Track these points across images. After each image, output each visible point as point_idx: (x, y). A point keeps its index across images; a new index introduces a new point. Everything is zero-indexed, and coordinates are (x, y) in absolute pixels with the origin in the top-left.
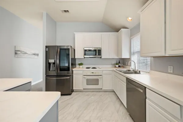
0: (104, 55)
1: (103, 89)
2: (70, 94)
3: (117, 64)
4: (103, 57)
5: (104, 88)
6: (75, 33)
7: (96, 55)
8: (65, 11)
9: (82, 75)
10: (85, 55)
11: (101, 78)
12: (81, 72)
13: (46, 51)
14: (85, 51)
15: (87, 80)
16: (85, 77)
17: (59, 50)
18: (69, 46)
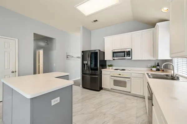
0: (135, 56)
1: (131, 93)
2: (99, 91)
3: (154, 67)
4: (133, 59)
5: (133, 92)
6: (104, 37)
7: (125, 56)
8: (95, 21)
9: (109, 76)
10: (113, 57)
11: (129, 80)
12: (109, 73)
13: (82, 55)
14: (114, 53)
15: (115, 81)
16: (112, 77)
17: (90, 53)
18: (97, 50)
